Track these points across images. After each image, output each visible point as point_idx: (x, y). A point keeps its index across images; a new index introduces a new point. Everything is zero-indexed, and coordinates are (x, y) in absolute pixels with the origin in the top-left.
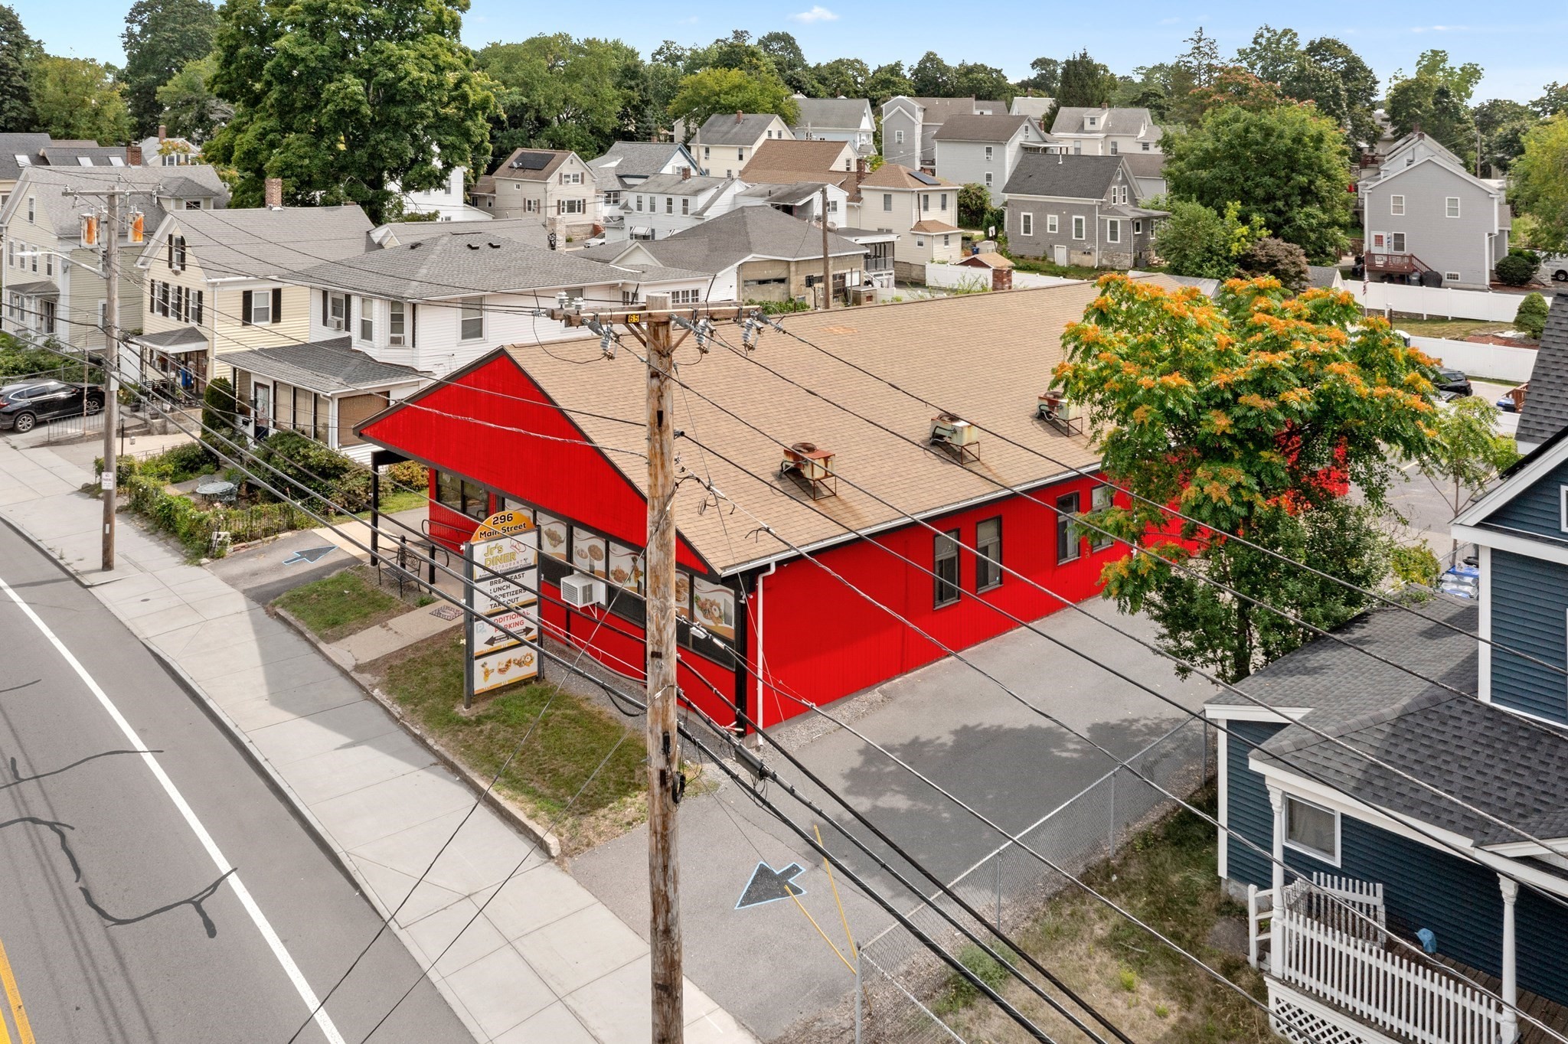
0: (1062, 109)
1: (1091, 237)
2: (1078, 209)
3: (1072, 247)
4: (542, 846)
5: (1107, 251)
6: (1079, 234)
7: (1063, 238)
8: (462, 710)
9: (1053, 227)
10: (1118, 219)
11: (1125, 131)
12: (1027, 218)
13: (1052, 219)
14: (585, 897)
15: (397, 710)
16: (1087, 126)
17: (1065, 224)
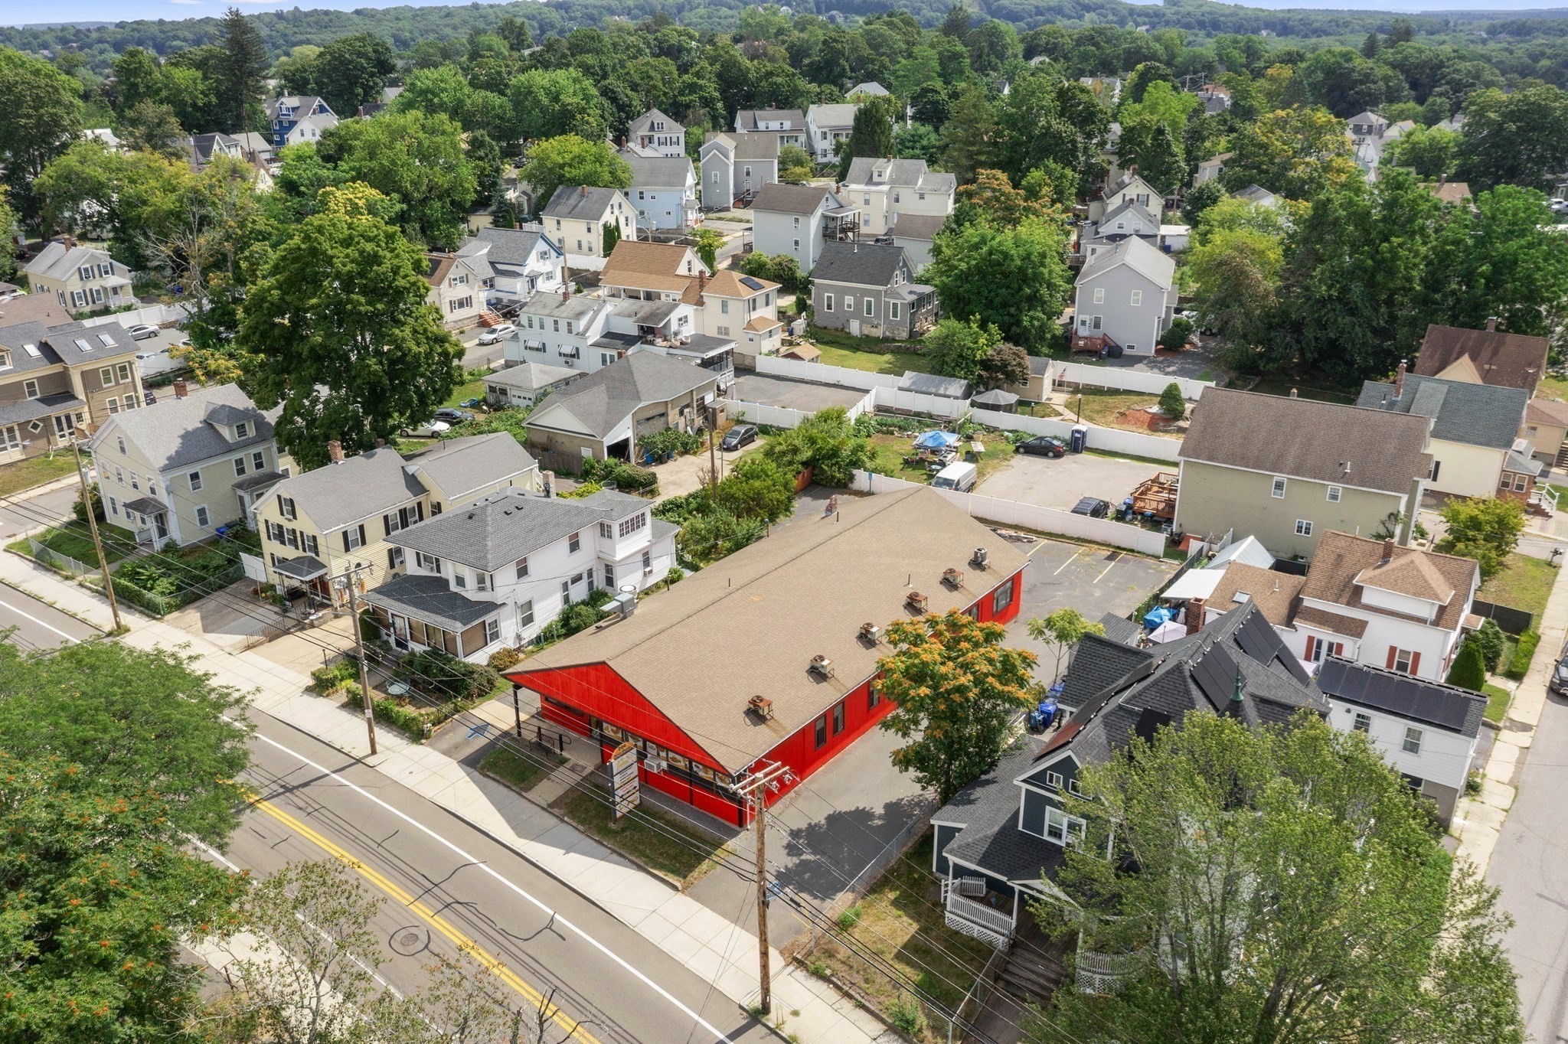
0: (855, 160)
1: (878, 316)
2: (869, 293)
3: (863, 321)
4: (674, 888)
5: (890, 325)
6: (869, 312)
7: (857, 314)
8: (612, 825)
9: (849, 306)
10: (898, 302)
11: (906, 183)
12: (829, 298)
13: (849, 300)
14: (697, 905)
15: (581, 828)
16: (876, 178)
17: (858, 303)
